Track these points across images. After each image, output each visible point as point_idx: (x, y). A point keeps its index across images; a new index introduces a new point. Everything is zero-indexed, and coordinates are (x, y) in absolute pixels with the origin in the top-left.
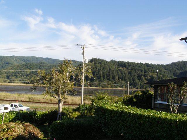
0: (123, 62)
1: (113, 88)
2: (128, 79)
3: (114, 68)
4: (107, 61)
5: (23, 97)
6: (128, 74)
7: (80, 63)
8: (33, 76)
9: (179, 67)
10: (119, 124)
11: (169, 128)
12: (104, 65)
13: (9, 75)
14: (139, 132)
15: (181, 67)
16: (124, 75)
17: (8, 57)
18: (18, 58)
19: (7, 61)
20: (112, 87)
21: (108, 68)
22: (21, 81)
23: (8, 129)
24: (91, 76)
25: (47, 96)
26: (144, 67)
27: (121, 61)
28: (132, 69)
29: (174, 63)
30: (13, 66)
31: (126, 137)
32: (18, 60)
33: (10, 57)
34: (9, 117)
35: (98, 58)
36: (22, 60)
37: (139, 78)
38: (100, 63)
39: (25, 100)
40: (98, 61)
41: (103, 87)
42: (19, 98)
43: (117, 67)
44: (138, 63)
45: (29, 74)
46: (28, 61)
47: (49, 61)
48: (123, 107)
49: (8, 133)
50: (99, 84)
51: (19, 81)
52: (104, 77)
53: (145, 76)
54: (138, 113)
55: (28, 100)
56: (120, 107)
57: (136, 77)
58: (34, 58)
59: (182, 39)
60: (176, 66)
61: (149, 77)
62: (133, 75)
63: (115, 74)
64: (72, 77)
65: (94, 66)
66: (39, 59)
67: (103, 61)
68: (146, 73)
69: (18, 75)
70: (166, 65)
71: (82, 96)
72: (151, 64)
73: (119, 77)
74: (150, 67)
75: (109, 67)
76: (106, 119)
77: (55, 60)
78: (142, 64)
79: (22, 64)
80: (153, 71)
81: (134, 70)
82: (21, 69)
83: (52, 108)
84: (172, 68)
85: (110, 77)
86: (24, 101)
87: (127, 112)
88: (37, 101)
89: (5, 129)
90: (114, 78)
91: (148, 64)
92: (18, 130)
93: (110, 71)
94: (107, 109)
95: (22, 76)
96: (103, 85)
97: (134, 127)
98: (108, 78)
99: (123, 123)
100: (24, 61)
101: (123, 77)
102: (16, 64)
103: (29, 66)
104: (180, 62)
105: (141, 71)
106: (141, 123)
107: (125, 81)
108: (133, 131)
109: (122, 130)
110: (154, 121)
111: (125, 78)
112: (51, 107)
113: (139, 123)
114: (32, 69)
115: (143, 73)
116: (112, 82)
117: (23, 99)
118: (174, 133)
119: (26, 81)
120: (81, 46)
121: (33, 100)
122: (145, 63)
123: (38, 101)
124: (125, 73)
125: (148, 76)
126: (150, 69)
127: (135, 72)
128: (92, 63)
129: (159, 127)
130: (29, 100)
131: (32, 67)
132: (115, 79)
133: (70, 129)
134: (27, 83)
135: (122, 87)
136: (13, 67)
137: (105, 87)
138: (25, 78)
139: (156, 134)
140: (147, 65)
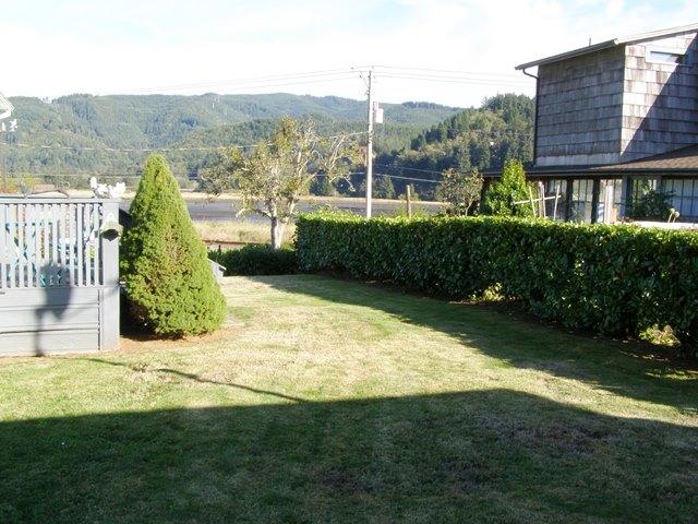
13: (195, 163)
17: (189, 98)
18: (226, 102)
19: (190, 112)
25: (244, 209)
30: (210, 132)
32: (226, 110)
33: (196, 98)
35: (518, 94)
36: (242, 110)
46: (261, 109)
58: (281, 99)
65: (503, 125)
66: (300, 102)
79: (239, 124)
82: (236, 142)
100: (246, 110)
102: (219, 123)
103: (266, 129)
128: (495, 112)
136: (209, 136)
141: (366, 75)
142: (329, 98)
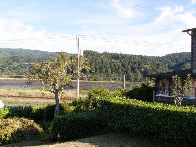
0: (116, 53)
1: (106, 81)
2: (121, 72)
3: (106, 60)
4: (99, 53)
5: (13, 92)
6: (122, 66)
7: (71, 56)
8: (21, 69)
9: (174, 58)
10: (126, 118)
11: (179, 120)
12: (96, 57)
14: (147, 126)
15: (176, 59)
16: (117, 67)
18: (4, 51)
20: (104, 80)
21: (101, 61)
22: (8, 74)
23: (6, 125)
24: (89, 69)
25: (43, 90)
26: (137, 59)
27: (114, 53)
28: (125, 61)
29: (169, 54)
31: (134, 130)
32: (4, 53)
34: (5, 113)
35: (89, 50)
36: (9, 53)
37: (133, 70)
38: (92, 55)
39: (16, 95)
40: (90, 53)
41: (95, 80)
42: (8, 93)
43: (109, 59)
44: (132, 55)
45: (17, 67)
46: (15, 53)
47: (38, 53)
48: (128, 101)
49: (7, 129)
50: (92, 77)
51: (6, 75)
52: (96, 70)
53: (138, 68)
54: (146, 107)
55: (18, 95)
56: (125, 100)
57: (130, 70)
58: (21, 50)
59: (184, 31)
60: (170, 57)
61: (143, 70)
62: (126, 67)
63: (108, 66)
64: (68, 70)
66: (27, 51)
67: (95, 52)
68: (140, 65)
69: (5, 68)
70: (161, 57)
71: (77, 90)
72: (145, 56)
73: (112, 70)
74: (144, 59)
75: (102, 59)
76: (112, 113)
77: (45, 52)
78: (136, 56)
79: (8, 57)
80: (147, 63)
81: (127, 62)
82: (7, 62)
83: (45, 102)
84: (167, 60)
85: (102, 70)
86: (14, 97)
87: (134, 105)
88: (28, 96)
89: (3, 126)
90: (106, 71)
91: (142, 55)
92: (17, 126)
93: (102, 63)
94: (112, 103)
95: (9, 70)
96: (95, 79)
97: (142, 121)
98: (101, 71)
99: (130, 117)
100: (10, 53)
101: (116, 70)
102: (2, 56)
103: (17, 59)
104: (175, 54)
105: (135, 63)
106: (149, 116)
107: (118, 73)
108: (141, 124)
109: (130, 124)
110: (164, 114)
111: (118, 71)
112: (43, 101)
113: (148, 116)
114: (19, 62)
115: (137, 65)
116: (105, 75)
117: (13, 94)
118: (184, 125)
119: (13, 74)
120: (76, 38)
121: (24, 95)
122: (139, 55)
123: (30, 95)
124: (118, 65)
125: (142, 68)
126: (144, 62)
127: (129, 64)
129: (169, 120)
130: (20, 95)
131: (19, 60)
132: (108, 72)
133: (73, 123)
134: (14, 77)
135: (115, 80)
137: (98, 80)
138: (12, 72)
139: (165, 127)
140: (141, 57)
141: (78, 38)
142: (35, 50)
